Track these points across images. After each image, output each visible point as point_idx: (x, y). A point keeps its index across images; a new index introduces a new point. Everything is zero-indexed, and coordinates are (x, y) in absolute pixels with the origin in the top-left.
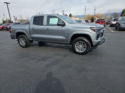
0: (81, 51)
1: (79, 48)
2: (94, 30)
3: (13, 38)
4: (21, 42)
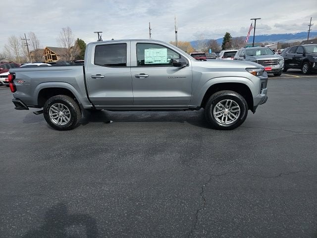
0: (228, 123)
1: (223, 115)
2: (255, 74)
3: (24, 107)
4: (54, 116)
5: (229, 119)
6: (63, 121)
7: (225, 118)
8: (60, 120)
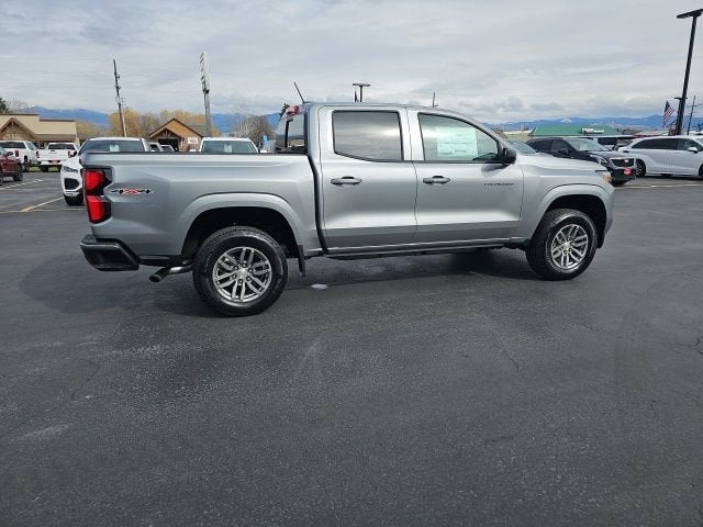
0: (570, 266)
3: (130, 262)
4: (222, 281)
5: (571, 259)
6: (248, 291)
7: (565, 258)
8: (239, 289)
